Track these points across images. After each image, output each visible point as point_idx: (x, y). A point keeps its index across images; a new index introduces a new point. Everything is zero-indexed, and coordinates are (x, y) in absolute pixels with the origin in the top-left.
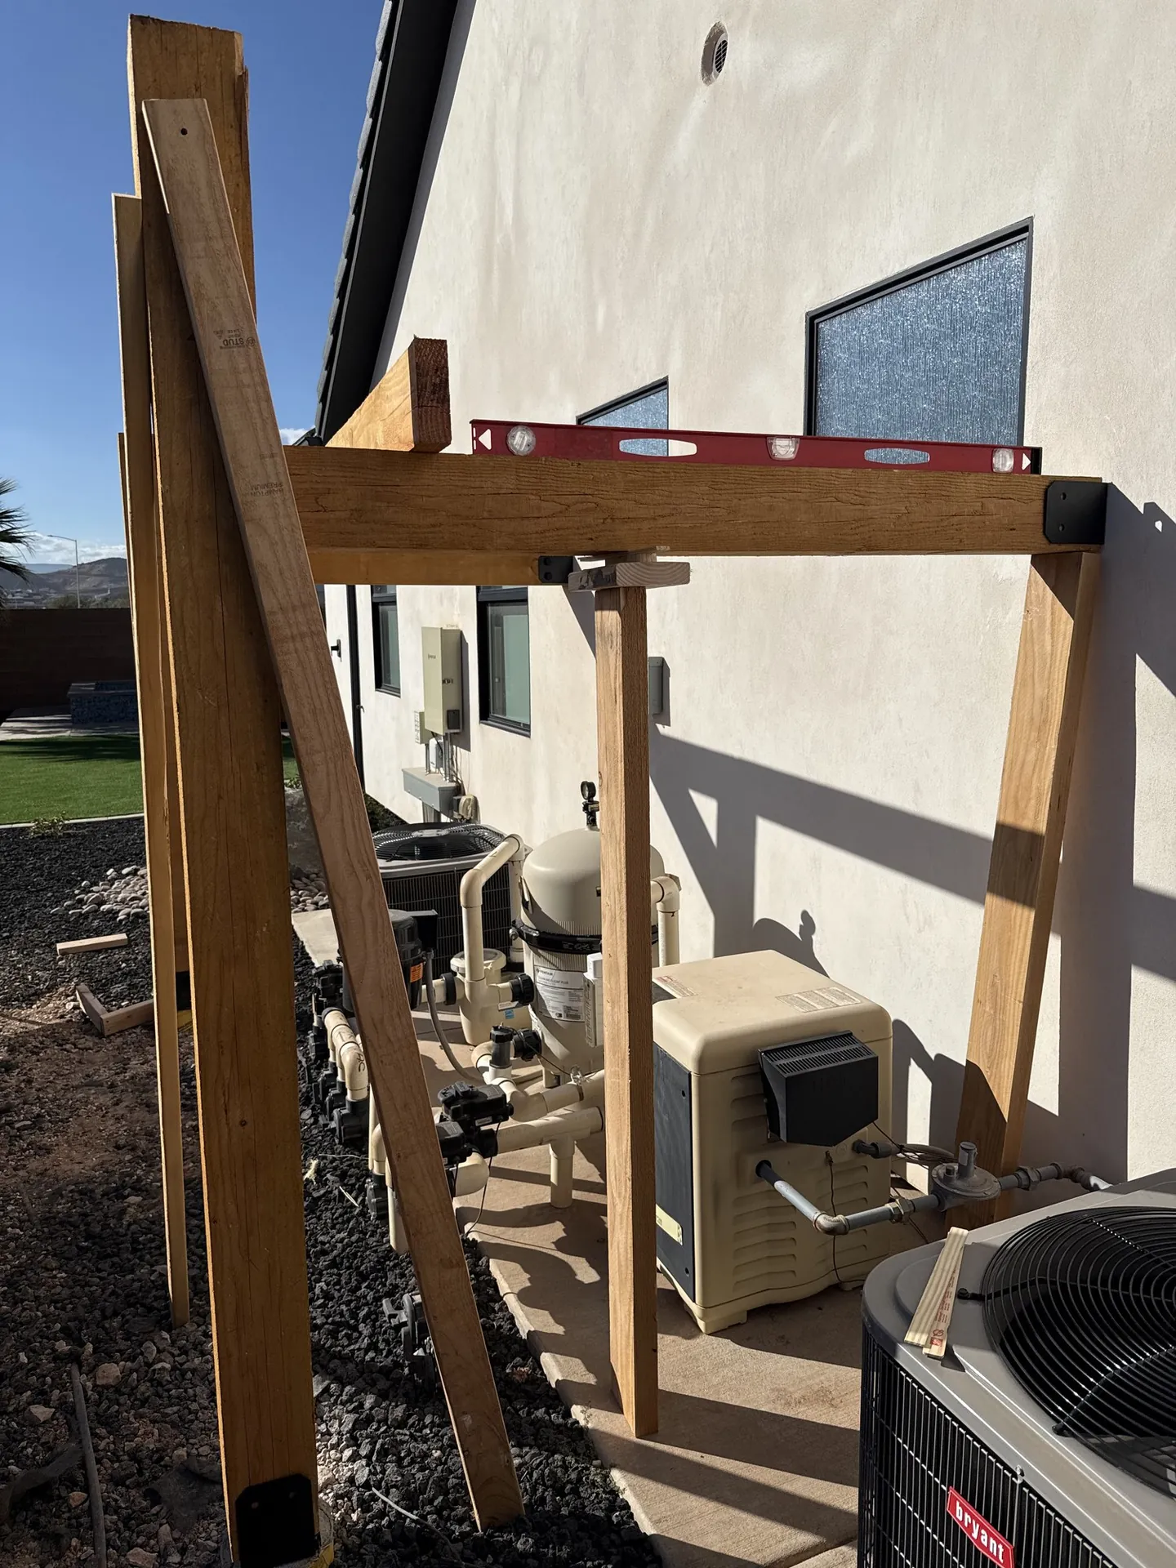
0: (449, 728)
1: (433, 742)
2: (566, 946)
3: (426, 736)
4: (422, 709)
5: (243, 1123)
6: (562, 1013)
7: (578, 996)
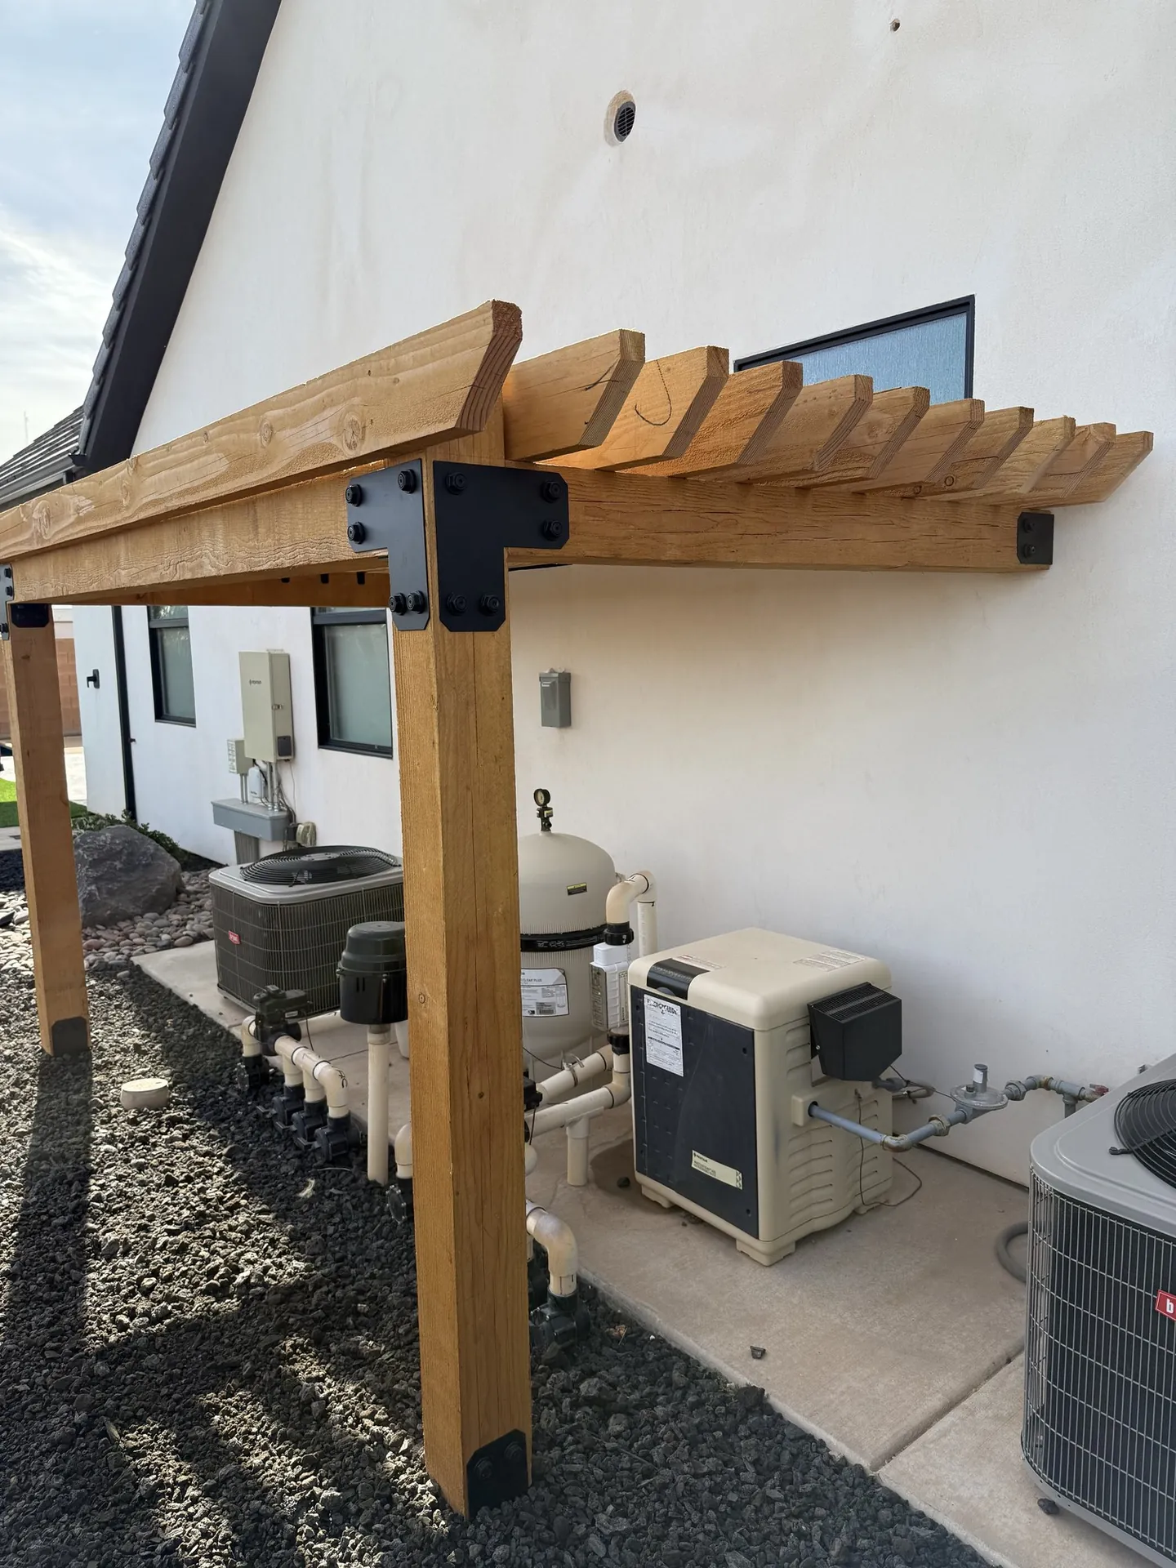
0: (280, 755)
1: (254, 772)
2: (540, 945)
3: (243, 765)
4: (241, 736)
5: (481, 1096)
6: (535, 1010)
7: (551, 992)
